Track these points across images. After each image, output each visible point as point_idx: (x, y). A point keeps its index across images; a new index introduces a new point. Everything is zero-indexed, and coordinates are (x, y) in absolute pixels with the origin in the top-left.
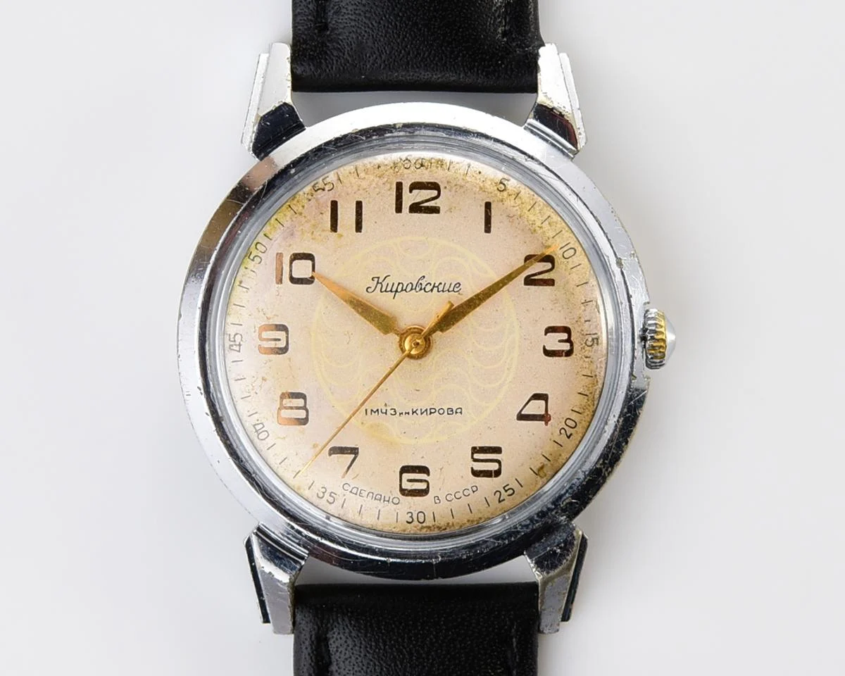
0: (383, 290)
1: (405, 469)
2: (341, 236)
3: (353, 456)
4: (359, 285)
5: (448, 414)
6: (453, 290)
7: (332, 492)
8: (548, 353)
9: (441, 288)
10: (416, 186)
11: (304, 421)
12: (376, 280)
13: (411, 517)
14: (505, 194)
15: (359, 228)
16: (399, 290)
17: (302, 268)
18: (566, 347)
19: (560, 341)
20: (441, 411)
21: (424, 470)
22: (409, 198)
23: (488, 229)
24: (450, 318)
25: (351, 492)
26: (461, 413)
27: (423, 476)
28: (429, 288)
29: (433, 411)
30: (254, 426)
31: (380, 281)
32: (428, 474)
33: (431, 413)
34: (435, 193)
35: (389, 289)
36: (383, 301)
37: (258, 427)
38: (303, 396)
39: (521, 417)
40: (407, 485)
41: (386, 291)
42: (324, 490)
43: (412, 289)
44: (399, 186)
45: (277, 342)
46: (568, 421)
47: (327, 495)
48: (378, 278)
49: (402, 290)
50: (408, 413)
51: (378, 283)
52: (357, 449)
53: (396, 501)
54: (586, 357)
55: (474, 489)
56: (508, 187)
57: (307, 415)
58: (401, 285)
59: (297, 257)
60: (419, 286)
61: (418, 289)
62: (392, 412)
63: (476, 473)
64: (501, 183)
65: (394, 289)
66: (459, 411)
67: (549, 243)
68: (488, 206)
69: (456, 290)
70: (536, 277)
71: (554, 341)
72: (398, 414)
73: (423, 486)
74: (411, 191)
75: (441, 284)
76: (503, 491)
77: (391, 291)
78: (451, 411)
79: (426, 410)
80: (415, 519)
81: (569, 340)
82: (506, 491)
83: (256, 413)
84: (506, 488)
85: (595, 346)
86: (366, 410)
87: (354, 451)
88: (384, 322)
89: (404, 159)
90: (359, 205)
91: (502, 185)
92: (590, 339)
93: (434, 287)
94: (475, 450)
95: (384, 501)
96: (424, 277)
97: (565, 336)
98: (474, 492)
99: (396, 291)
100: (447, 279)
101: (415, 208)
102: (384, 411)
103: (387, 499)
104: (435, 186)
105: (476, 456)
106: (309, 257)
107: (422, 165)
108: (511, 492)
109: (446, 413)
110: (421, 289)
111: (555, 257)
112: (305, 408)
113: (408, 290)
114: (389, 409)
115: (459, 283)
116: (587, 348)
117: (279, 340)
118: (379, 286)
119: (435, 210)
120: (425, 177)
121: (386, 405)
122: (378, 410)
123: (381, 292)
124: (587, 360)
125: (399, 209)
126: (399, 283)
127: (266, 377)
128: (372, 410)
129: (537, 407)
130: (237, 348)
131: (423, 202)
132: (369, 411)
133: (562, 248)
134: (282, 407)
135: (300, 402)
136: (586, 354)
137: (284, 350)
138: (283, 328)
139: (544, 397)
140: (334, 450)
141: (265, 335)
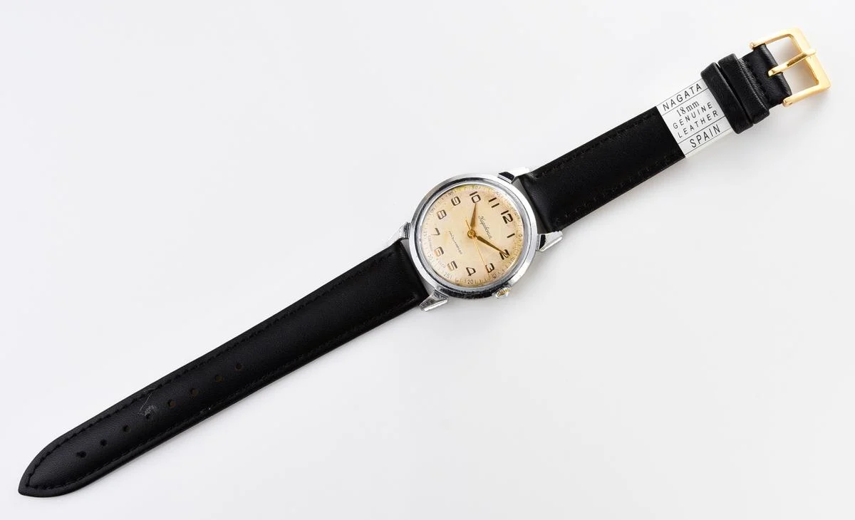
1: (441, 248)
2: (489, 204)
4: (479, 213)
6: (489, 237)
8: (486, 267)
9: (488, 234)
10: (510, 215)
11: (440, 218)
14: (519, 237)
15: (493, 207)
16: (483, 224)
17: (476, 199)
19: (490, 269)
21: (443, 253)
22: (506, 215)
23: (508, 237)
24: (480, 239)
26: (461, 254)
28: (487, 231)
29: (458, 247)
30: (432, 208)
34: (510, 220)
36: (478, 221)
38: (446, 215)
39: (467, 269)
40: (437, 250)
42: (426, 232)
44: (508, 211)
46: (472, 281)
47: (425, 234)
48: (483, 217)
53: (432, 250)
55: (445, 267)
56: (521, 237)
59: (478, 196)
61: (485, 228)
62: (453, 238)
63: (449, 265)
64: (521, 235)
67: (512, 253)
68: (514, 234)
70: (502, 255)
71: (489, 267)
73: (439, 254)
77: (481, 222)
80: (430, 257)
81: (492, 271)
83: (436, 206)
85: (493, 278)
87: (439, 234)
88: (473, 223)
89: (515, 209)
90: (498, 204)
92: (495, 276)
94: (454, 262)
97: (492, 269)
100: (491, 235)
101: (504, 218)
102: (452, 236)
104: (512, 220)
105: (452, 263)
106: (480, 199)
107: (515, 214)
108: (448, 276)
109: (459, 251)
111: (510, 256)
112: (443, 217)
113: (484, 226)
117: (456, 202)
118: (481, 219)
119: (506, 223)
120: (513, 216)
121: (454, 235)
122: (451, 234)
124: (489, 277)
125: (502, 214)
127: (446, 204)
129: (471, 271)
132: (450, 232)
134: (441, 212)
135: (444, 215)
136: (491, 277)
137: (454, 205)
138: (460, 202)
139: (475, 272)
140: (437, 229)
141: (456, 199)
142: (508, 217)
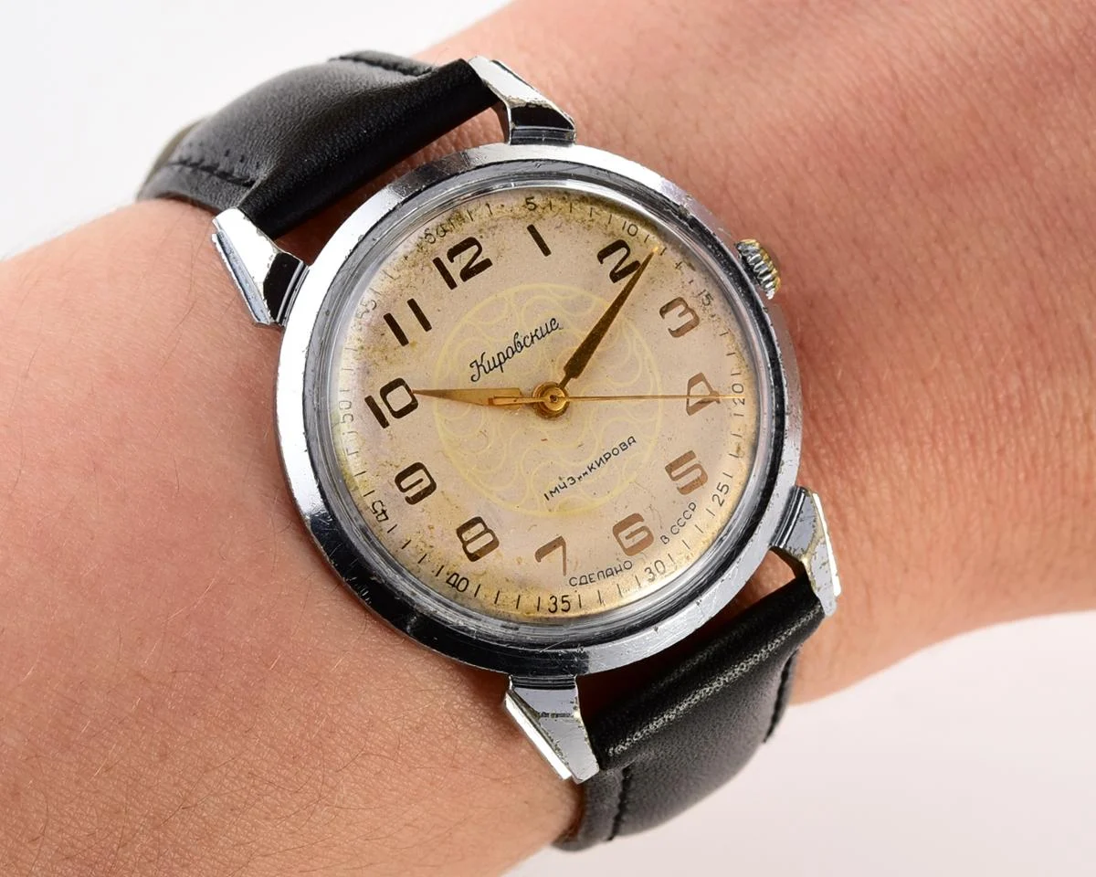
0: (487, 370)
1: (618, 528)
2: (414, 344)
3: (561, 548)
4: (462, 379)
5: (623, 450)
6: (552, 329)
7: (563, 597)
8: (677, 333)
9: (540, 335)
10: (452, 254)
11: (494, 544)
12: (474, 364)
13: (651, 572)
14: (539, 210)
15: (427, 326)
16: (502, 360)
17: (399, 398)
18: (689, 317)
19: (680, 315)
20: (615, 452)
21: (635, 518)
22: (455, 268)
23: (546, 252)
25: (581, 584)
26: (634, 441)
27: (638, 525)
28: (528, 341)
29: (607, 456)
30: (448, 582)
31: (479, 364)
32: (642, 520)
33: (607, 459)
34: (475, 248)
35: (492, 366)
36: (491, 381)
37: (452, 581)
38: (478, 520)
39: (692, 410)
40: (629, 543)
41: (491, 370)
42: (554, 599)
43: (513, 353)
44: (438, 262)
45: (420, 484)
46: (735, 388)
47: (559, 603)
48: (475, 361)
49: (505, 359)
50: (586, 473)
51: (478, 367)
52: (561, 537)
53: (628, 565)
54: (713, 316)
55: (692, 506)
56: (537, 203)
57: (494, 535)
58: (501, 355)
59: (385, 392)
60: (518, 346)
61: (519, 349)
62: (571, 481)
63: (685, 490)
64: (528, 203)
65: (497, 363)
66: (632, 440)
67: (609, 229)
68: (532, 229)
69: (554, 327)
70: (620, 269)
71: (675, 319)
72: (577, 480)
73: (643, 535)
74: (452, 261)
75: (536, 330)
76: (718, 493)
77: (495, 366)
78: (624, 446)
79: (601, 459)
80: (656, 572)
81: (688, 309)
82: (721, 490)
83: (442, 567)
84: (720, 488)
85: (712, 302)
86: (545, 495)
87: (559, 542)
89: (424, 236)
90: (412, 304)
91: (530, 205)
92: (704, 297)
93: (532, 337)
94: (670, 468)
95: (617, 572)
96: (517, 333)
97: (681, 308)
98: (693, 510)
99: (500, 363)
100: (540, 320)
101: (467, 273)
102: (562, 485)
103: (618, 569)
104: (471, 242)
105: (675, 474)
106: (398, 383)
107: (445, 231)
108: (725, 489)
109: (620, 450)
110: (522, 347)
111: (624, 239)
112: (487, 530)
113: (510, 356)
114: (565, 480)
115: (554, 319)
116: (708, 307)
117: (421, 480)
118: (481, 368)
119: (487, 264)
120: (456, 238)
121: (560, 479)
122: (556, 488)
123: (487, 373)
124: (715, 318)
125: (452, 285)
126: (498, 355)
127: (431, 524)
128: (551, 492)
129: (699, 392)
130: (383, 517)
131: (470, 263)
132: (548, 495)
133: (623, 228)
134: (465, 544)
135: (479, 528)
136: (710, 313)
137: (432, 487)
138: (417, 467)
139: (700, 378)
140: (540, 554)
141: (405, 484)
142: (466, 256)
